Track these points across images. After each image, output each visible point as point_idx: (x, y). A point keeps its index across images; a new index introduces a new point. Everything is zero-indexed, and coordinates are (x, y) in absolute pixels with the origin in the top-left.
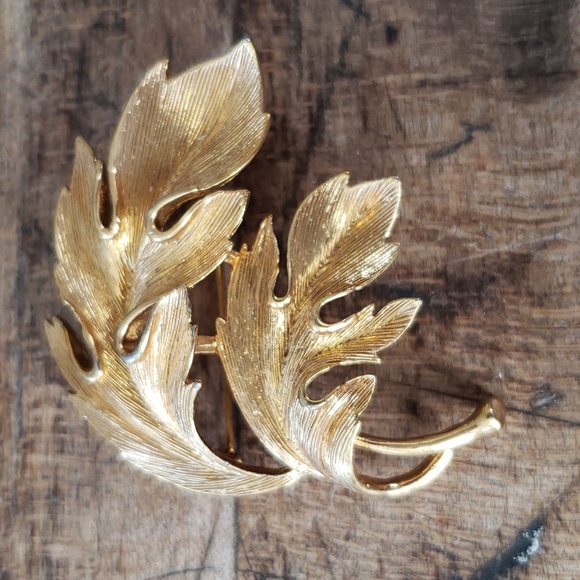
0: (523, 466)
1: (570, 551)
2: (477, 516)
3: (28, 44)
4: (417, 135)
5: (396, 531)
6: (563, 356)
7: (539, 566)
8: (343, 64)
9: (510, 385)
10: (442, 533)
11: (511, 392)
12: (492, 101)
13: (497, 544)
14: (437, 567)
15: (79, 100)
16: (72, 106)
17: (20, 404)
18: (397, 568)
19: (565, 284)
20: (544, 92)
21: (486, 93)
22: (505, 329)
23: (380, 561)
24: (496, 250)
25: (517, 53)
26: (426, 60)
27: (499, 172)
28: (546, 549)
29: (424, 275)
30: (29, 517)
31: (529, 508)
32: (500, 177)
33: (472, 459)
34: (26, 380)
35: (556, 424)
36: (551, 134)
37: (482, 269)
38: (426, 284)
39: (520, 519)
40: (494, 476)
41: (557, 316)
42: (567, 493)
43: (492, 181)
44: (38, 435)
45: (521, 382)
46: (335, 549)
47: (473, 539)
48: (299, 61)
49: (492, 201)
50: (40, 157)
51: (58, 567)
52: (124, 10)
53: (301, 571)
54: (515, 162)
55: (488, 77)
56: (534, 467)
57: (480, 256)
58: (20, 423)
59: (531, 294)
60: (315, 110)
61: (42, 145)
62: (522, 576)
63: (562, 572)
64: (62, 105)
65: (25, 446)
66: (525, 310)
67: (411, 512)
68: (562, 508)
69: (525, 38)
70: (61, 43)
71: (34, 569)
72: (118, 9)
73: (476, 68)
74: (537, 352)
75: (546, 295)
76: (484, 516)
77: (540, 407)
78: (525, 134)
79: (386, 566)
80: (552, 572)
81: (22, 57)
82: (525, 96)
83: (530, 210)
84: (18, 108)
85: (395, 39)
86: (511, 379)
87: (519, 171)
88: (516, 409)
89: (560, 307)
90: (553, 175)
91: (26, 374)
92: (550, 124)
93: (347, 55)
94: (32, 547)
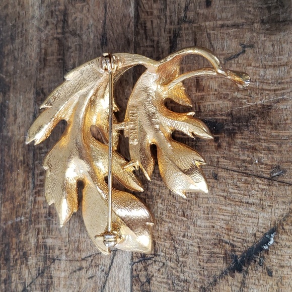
0: (266, 204)
1: (288, 244)
2: (245, 227)
3: (40, 7)
4: (219, 49)
5: (206, 233)
6: (286, 153)
7: (274, 251)
8: (186, 17)
9: (261, 166)
10: (228, 235)
11: (261, 169)
12: (255, 34)
13: (254, 240)
14: (226, 251)
15: (63, 33)
16: (60, 36)
17: (34, 174)
18: (207, 251)
19: (287, 119)
20: (279, 30)
21: (252, 31)
22: (259, 140)
23: (199, 247)
24: (255, 103)
25: (266, 12)
26: (224, 15)
27: (257, 67)
28: (277, 243)
29: (222, 115)
30: (37, 226)
31: (269, 223)
32: (257, 69)
33: (243, 200)
34: (37, 162)
35: (282, 184)
36: (282, 50)
37: (249, 112)
38: (222, 119)
39: (265, 228)
40: (253, 208)
41: (283, 134)
42: (287, 216)
43: (254, 71)
44: (42, 188)
45: (266, 165)
46: (178, 242)
47: (243, 238)
48: (165, 15)
49: (254, 80)
50: (45, 59)
51: (49, 249)
53: (162, 252)
54: (265, 62)
55: (253, 23)
56: (271, 205)
57: (248, 106)
58: (34, 183)
59: (271, 124)
60: (172, 38)
61: (46, 54)
62: (265, 255)
63: (285, 254)
64: (55, 36)
65: (36, 193)
66: (268, 131)
67: (214, 225)
68: (285, 223)
69: (270, 5)
70: (55, 6)
71: (38, 250)
73: (247, 19)
74: (274, 151)
75: (278, 124)
76: (248, 227)
77: (275, 176)
78: (270, 50)
79: (202, 250)
80: (279, 253)
81: (37, 13)
82: (270, 32)
83: (272, 85)
84: (35, 37)
85: (210, 5)
86: (262, 164)
87: (267, 67)
88: (263, 177)
89: (285, 130)
90: (283, 68)
91: (36, 160)
92: (282, 45)
93: (188, 13)
94: (38, 240)
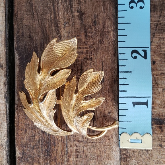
52: (91, 55)
72: (90, 55)
